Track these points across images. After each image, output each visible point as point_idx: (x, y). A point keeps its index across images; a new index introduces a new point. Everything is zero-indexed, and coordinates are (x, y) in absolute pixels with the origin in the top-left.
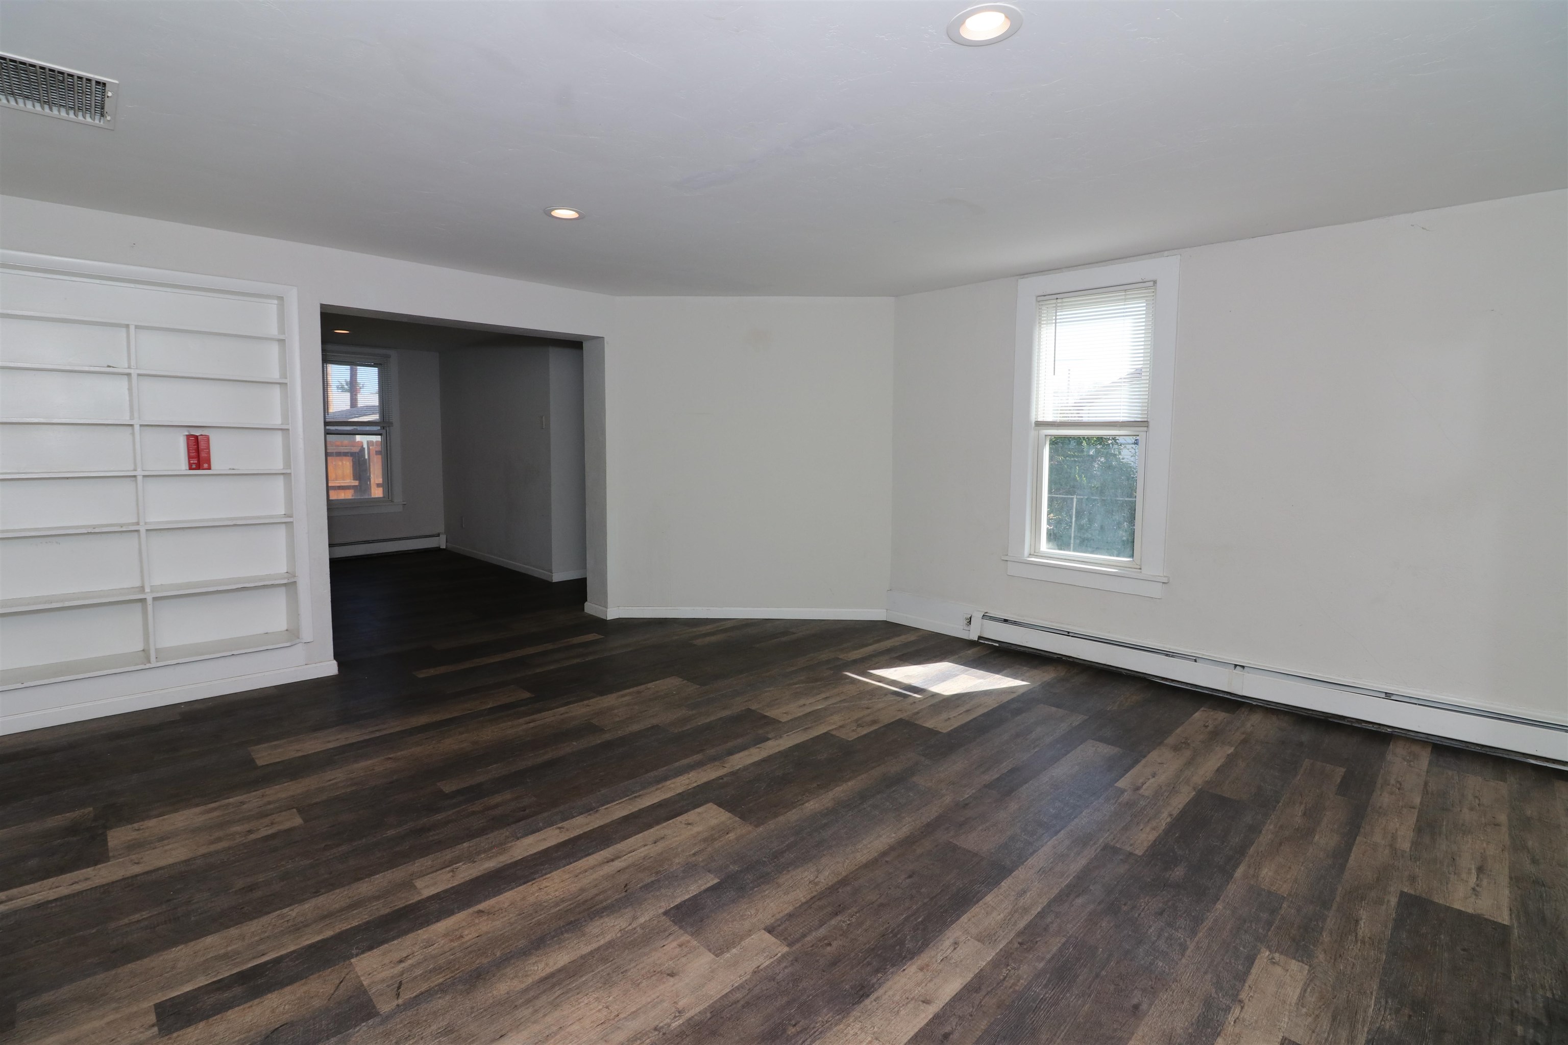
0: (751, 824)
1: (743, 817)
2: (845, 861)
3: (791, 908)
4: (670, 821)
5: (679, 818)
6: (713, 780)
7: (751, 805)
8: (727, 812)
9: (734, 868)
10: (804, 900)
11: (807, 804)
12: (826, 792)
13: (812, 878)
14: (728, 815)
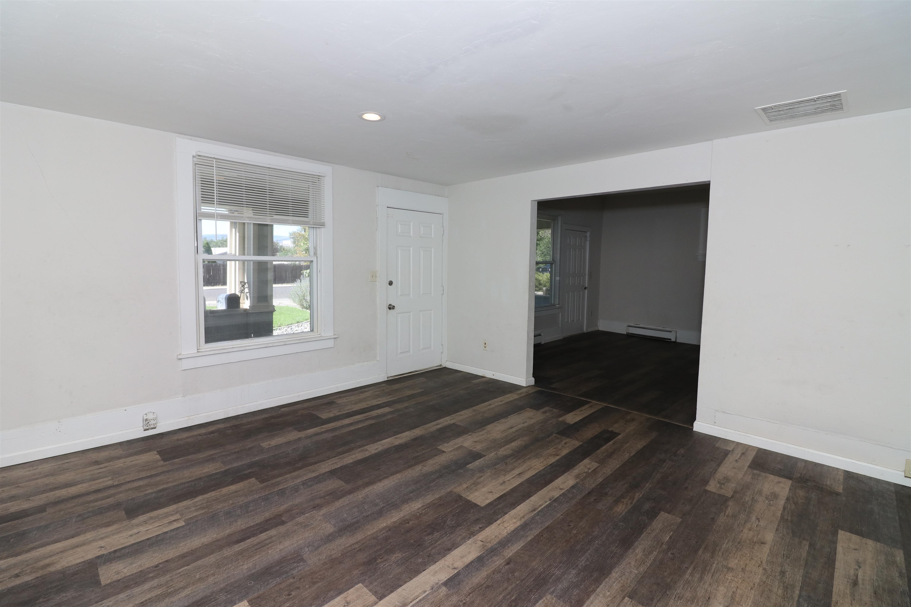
0: (455, 493)
1: (460, 497)
2: (407, 474)
3: (435, 458)
4: (502, 494)
5: (498, 495)
6: (487, 527)
7: (456, 506)
8: (471, 500)
9: (461, 471)
10: (430, 460)
11: (420, 506)
12: (405, 516)
13: (425, 468)
14: (469, 498)
